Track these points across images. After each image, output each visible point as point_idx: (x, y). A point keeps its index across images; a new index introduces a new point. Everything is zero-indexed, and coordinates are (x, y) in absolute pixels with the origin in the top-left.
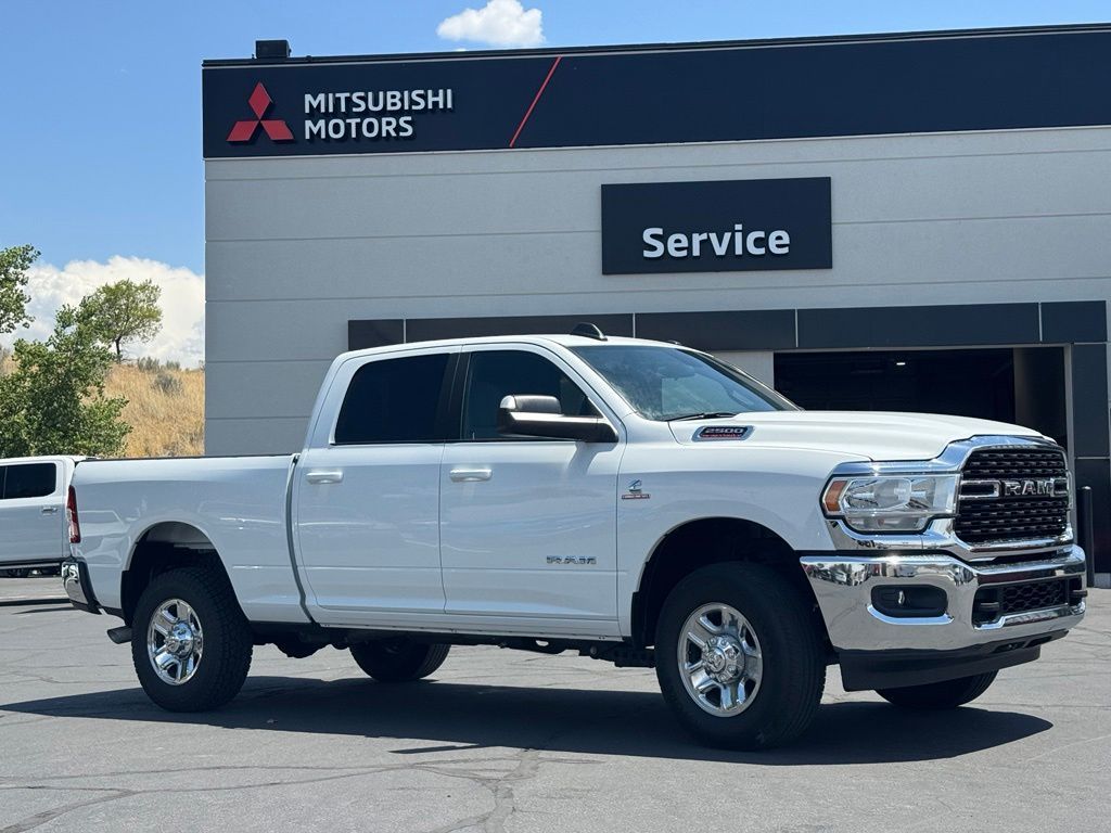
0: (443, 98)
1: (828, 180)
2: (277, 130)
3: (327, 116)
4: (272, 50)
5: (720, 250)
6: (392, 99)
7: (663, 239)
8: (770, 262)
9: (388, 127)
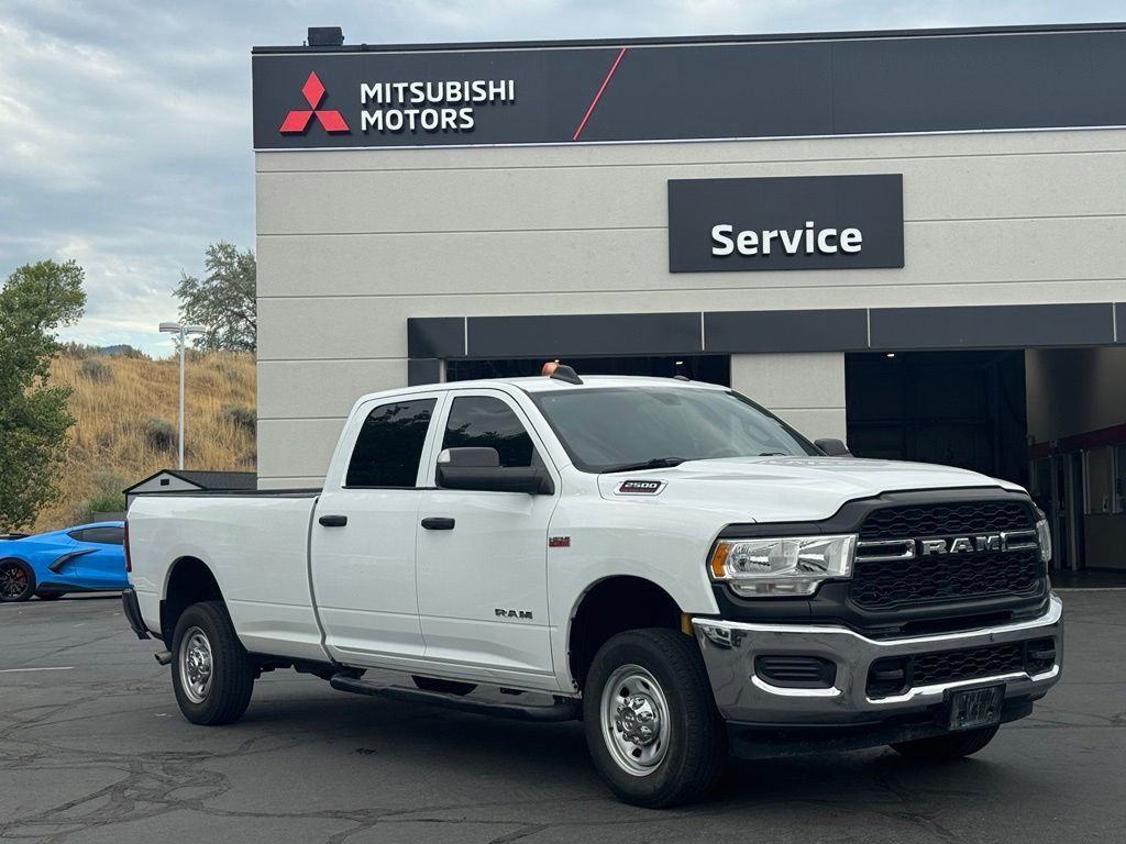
0: (505, 89)
1: (900, 177)
2: (332, 120)
3: (384, 107)
4: (325, 38)
5: (791, 248)
6: (452, 90)
7: (732, 236)
8: (842, 261)
9: (447, 119)
